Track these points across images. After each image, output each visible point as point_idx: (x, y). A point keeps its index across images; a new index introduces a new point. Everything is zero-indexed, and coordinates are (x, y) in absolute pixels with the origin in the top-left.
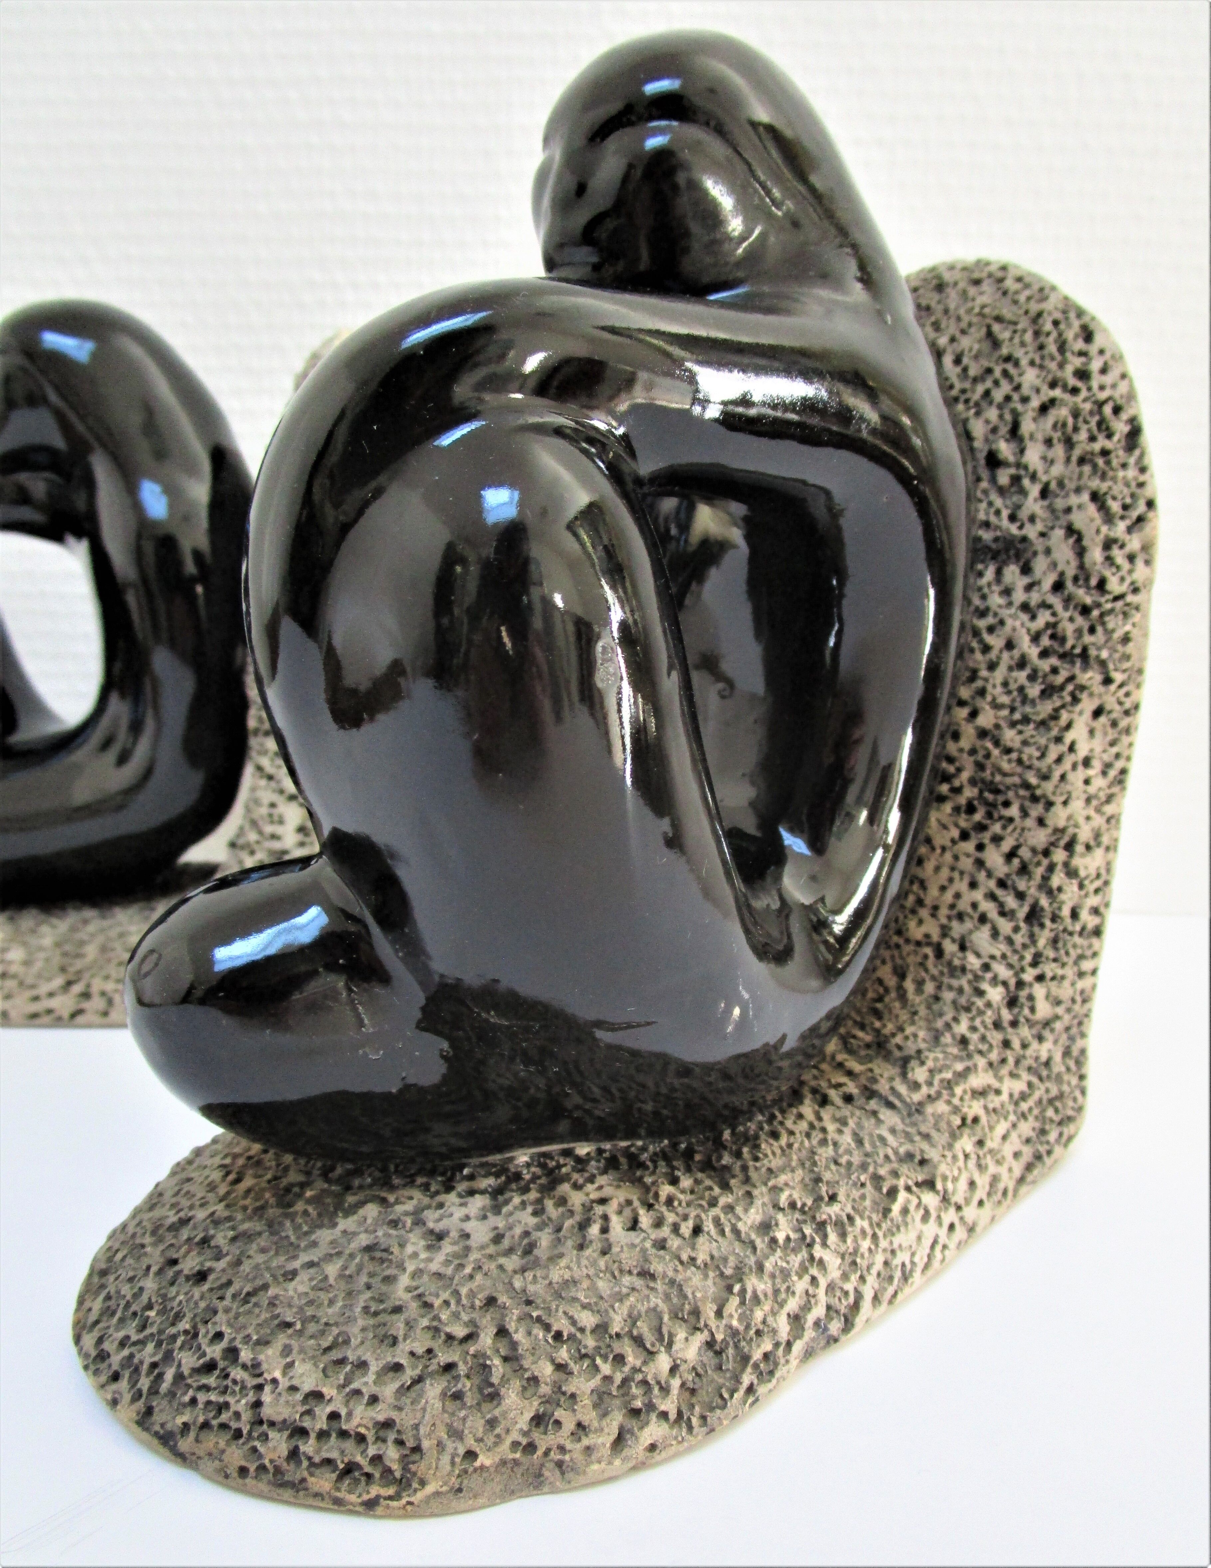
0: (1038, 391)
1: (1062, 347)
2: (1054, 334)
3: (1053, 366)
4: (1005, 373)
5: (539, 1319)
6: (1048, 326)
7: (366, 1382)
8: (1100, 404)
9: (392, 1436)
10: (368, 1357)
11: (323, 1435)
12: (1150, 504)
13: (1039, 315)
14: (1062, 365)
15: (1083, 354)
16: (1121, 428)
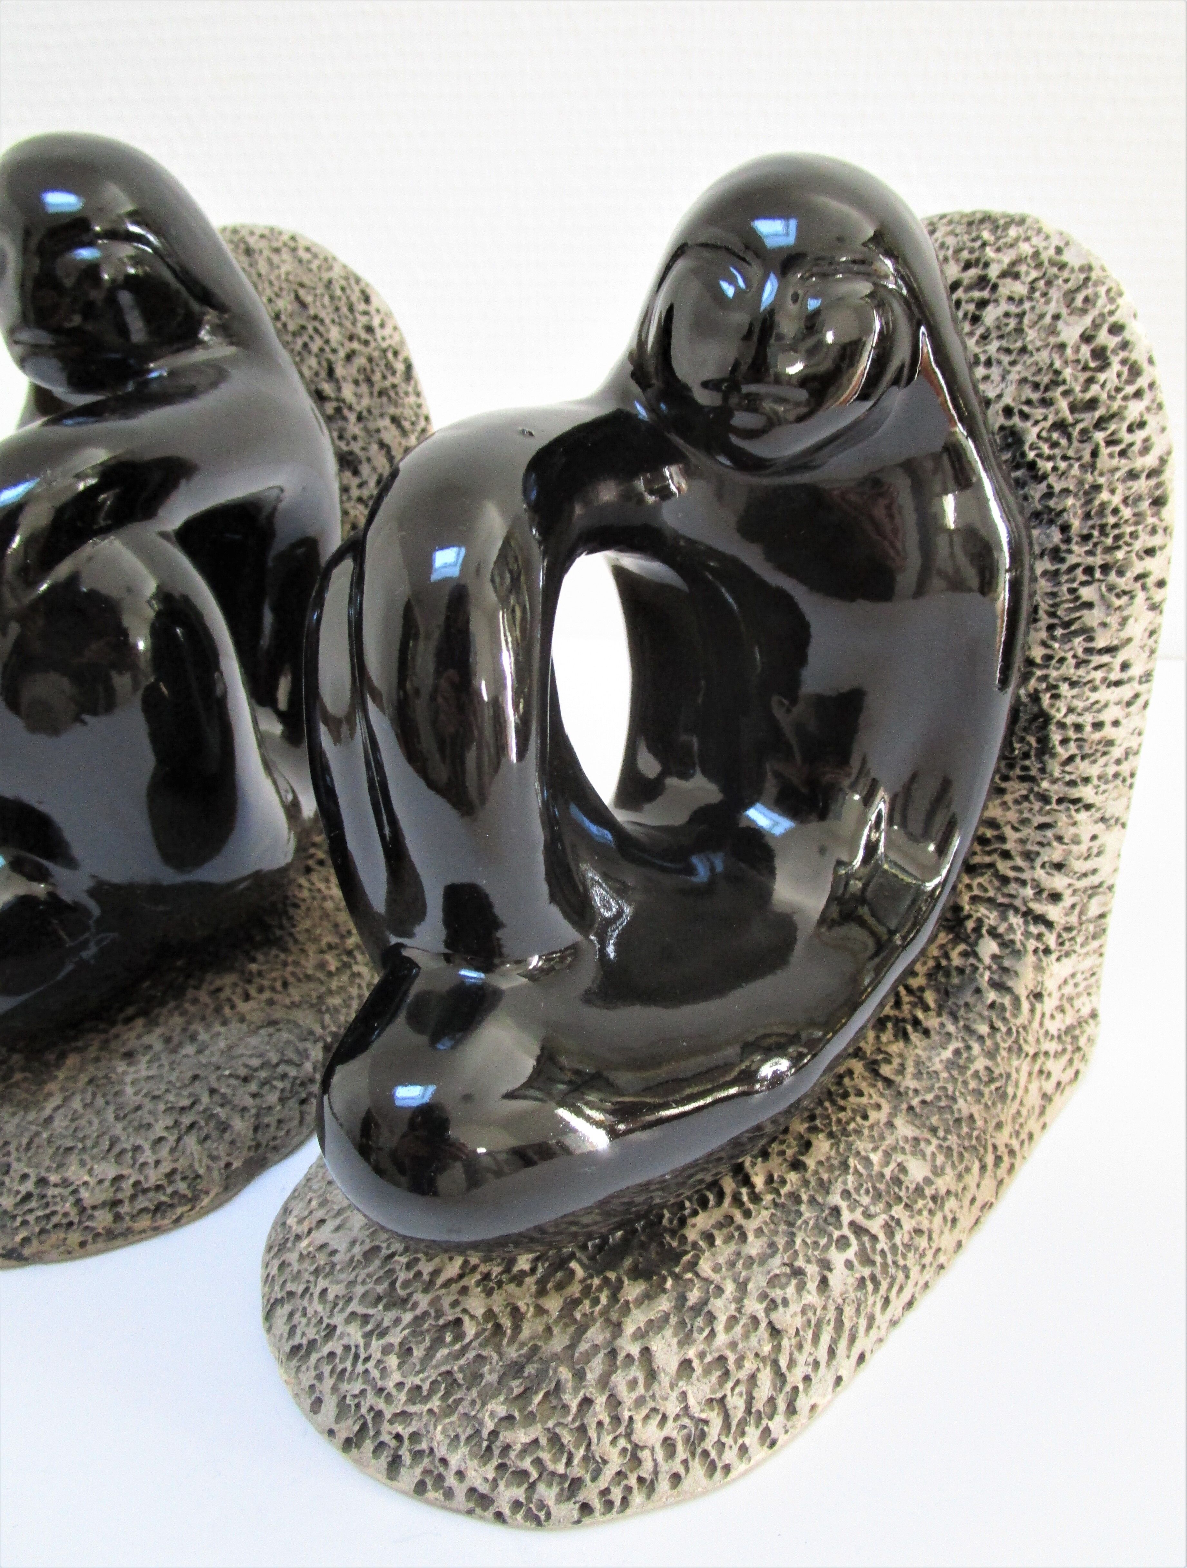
0: (342, 345)
1: (351, 309)
2: (344, 299)
3: (348, 324)
4: (316, 330)
6: (338, 292)
7: (147, 1156)
8: (384, 351)
9: (178, 1177)
10: (139, 1142)
11: (133, 1198)
13: (330, 281)
14: (354, 323)
15: (366, 313)
16: (400, 367)
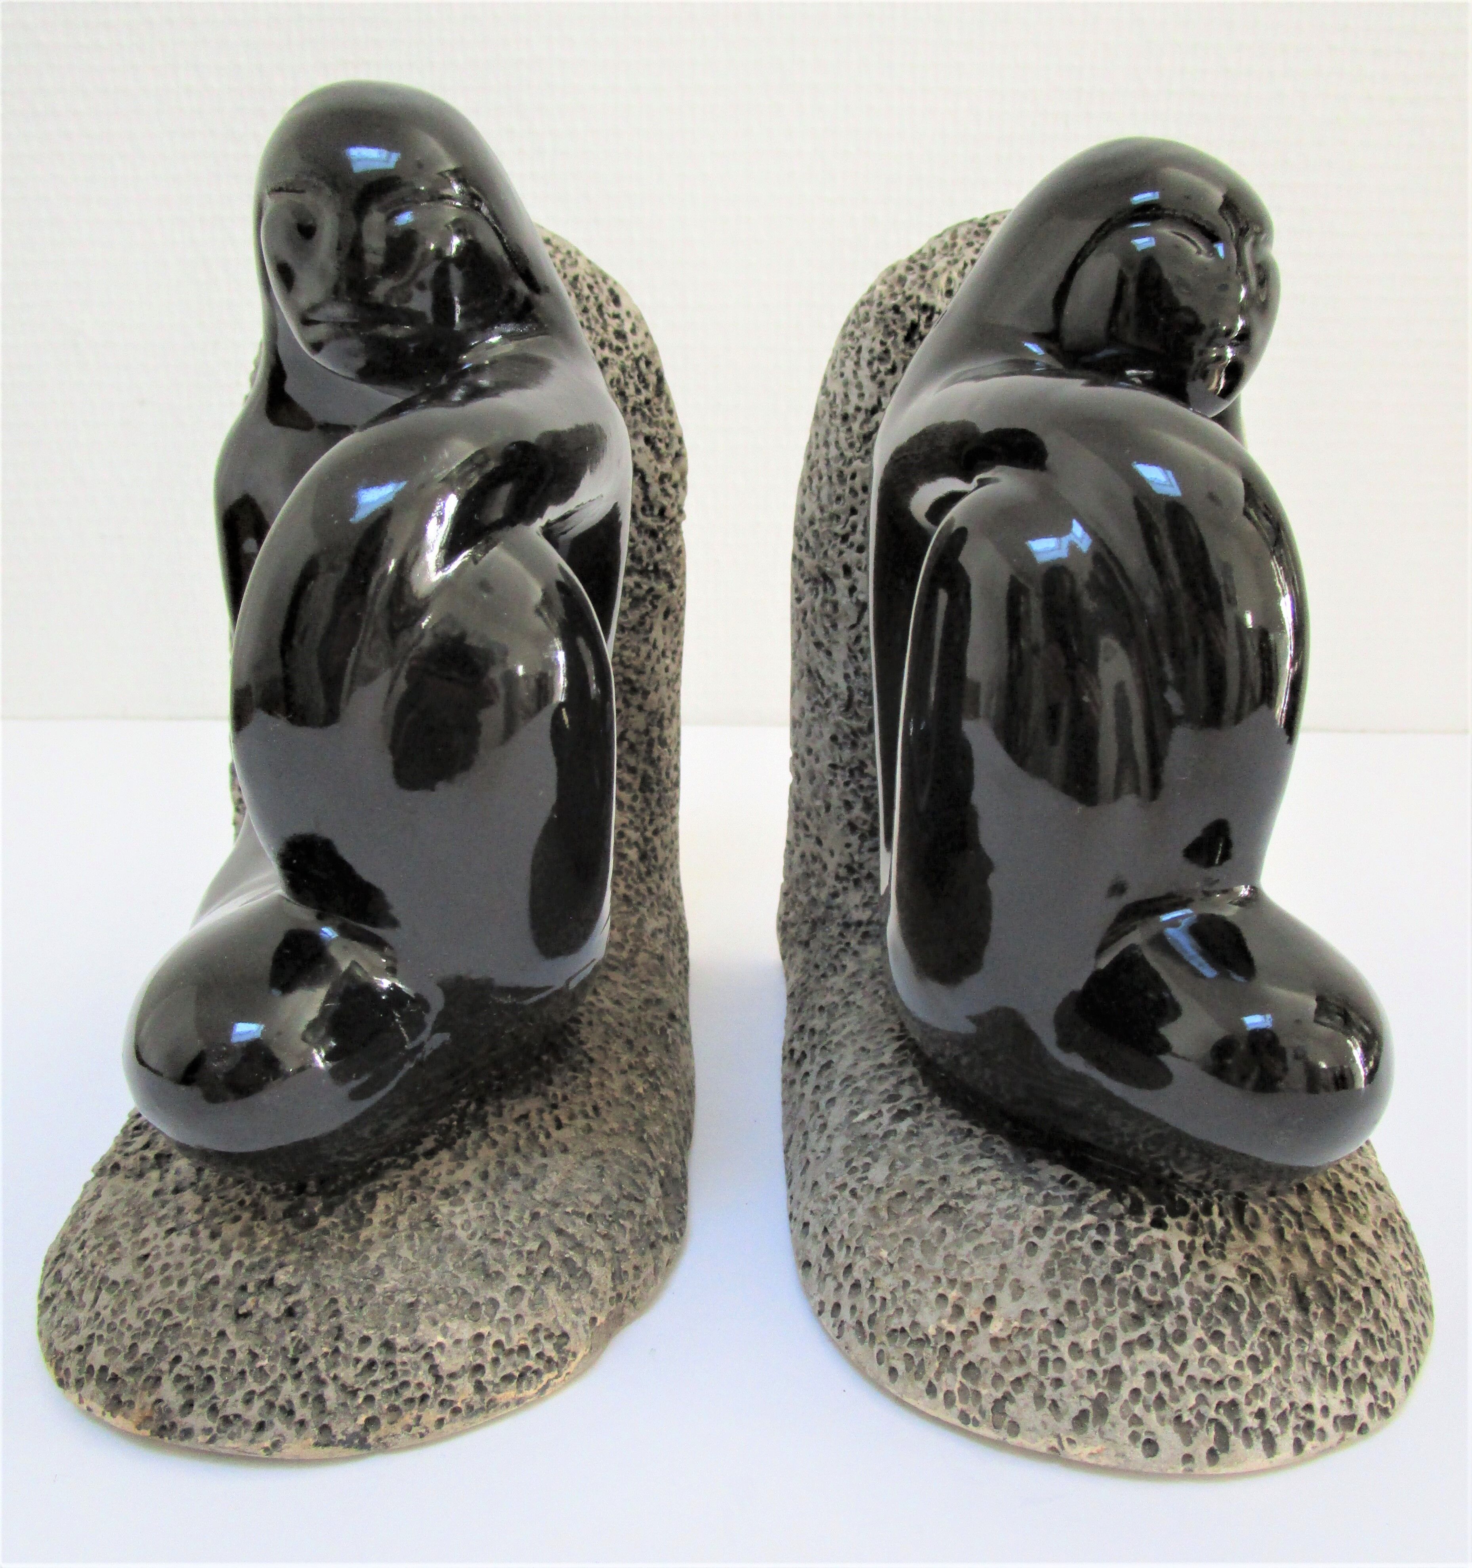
1: (600, 308)
2: (592, 299)
3: (598, 328)
5: (575, 1213)
6: (586, 292)
7: (505, 1310)
8: (637, 361)
9: (541, 1335)
10: (490, 1294)
11: (496, 1361)
12: (680, 441)
13: (576, 278)
14: (605, 327)
15: (616, 316)
16: (652, 379)
